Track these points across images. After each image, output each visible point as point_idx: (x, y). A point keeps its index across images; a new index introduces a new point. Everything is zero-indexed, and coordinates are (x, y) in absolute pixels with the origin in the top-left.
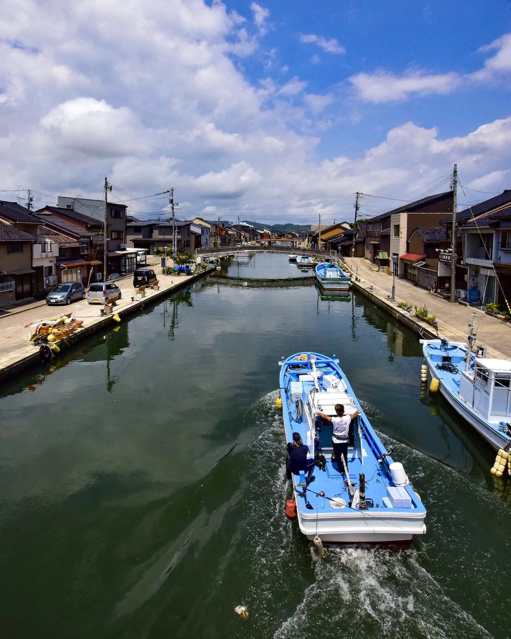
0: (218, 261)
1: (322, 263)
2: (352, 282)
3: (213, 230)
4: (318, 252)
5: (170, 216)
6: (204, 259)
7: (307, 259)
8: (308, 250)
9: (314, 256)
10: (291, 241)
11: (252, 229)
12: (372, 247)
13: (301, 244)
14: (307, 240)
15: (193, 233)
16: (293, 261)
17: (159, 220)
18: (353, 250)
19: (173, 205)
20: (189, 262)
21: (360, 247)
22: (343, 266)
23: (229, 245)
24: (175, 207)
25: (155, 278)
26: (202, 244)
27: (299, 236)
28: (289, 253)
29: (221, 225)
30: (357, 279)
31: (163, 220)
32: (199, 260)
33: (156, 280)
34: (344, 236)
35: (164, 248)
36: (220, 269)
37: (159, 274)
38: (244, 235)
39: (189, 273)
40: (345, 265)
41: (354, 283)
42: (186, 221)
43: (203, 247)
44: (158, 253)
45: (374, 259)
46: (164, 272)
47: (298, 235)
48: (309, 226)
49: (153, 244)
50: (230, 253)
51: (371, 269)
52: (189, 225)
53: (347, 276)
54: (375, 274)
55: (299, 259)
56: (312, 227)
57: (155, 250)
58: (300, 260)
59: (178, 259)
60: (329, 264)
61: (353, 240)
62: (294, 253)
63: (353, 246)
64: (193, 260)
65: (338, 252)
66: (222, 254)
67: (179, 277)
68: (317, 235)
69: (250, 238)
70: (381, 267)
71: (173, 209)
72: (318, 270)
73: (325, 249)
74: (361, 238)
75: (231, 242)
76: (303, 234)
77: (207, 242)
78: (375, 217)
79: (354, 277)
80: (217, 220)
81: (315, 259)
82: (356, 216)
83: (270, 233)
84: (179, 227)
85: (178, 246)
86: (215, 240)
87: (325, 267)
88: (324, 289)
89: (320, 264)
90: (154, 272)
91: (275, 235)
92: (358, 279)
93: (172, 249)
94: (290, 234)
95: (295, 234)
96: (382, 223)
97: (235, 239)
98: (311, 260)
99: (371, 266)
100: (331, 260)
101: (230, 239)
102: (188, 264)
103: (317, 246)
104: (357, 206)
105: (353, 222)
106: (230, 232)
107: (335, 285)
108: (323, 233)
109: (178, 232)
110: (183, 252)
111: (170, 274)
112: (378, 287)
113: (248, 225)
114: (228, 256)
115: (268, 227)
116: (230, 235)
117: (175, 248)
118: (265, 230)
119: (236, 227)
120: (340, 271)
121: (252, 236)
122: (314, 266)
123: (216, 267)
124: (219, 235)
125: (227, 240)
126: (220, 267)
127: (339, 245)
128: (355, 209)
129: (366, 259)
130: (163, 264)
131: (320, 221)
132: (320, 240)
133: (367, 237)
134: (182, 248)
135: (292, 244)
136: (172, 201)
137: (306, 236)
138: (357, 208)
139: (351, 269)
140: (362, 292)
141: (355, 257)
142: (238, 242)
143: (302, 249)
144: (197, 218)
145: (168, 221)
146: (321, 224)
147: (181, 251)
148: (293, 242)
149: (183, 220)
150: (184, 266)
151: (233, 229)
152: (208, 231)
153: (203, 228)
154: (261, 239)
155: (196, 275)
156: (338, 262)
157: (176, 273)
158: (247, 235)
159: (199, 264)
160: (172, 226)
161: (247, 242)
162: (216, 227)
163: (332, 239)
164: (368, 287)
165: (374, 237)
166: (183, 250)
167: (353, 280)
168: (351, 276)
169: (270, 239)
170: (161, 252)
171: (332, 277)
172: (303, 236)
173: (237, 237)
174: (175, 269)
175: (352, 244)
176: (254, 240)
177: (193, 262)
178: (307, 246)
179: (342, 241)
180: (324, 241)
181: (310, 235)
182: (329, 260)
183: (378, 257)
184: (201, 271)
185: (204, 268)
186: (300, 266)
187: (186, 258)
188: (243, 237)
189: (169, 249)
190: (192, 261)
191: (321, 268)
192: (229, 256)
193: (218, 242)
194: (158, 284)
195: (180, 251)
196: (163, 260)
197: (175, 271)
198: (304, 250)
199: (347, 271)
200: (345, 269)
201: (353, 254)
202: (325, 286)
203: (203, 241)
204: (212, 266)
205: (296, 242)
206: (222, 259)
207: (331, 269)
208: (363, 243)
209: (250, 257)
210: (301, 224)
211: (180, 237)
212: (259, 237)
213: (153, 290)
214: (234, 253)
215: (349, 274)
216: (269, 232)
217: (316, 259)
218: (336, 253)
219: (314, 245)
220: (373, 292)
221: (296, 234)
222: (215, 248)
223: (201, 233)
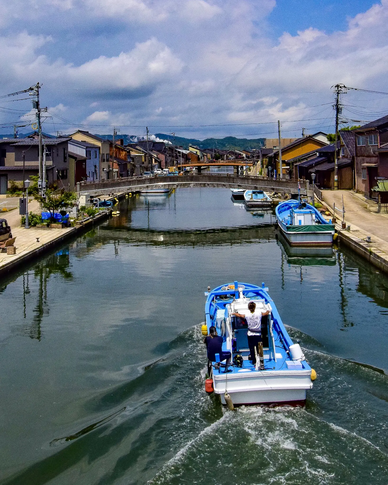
0: (114, 202)
1: (286, 202)
2: (336, 231)
3: (105, 150)
4: (279, 183)
5: (35, 128)
6: (91, 200)
7: (262, 195)
8: (261, 180)
9: (273, 189)
10: (234, 166)
11: (169, 148)
12: (365, 172)
13: (250, 170)
14: (259, 163)
15: (72, 156)
16: (239, 198)
17: (15, 136)
18: (336, 178)
19: (39, 111)
20: (66, 205)
21: (347, 173)
22: (320, 204)
23: (132, 175)
24: (42, 114)
25: (8, 234)
26: (87, 173)
27: (246, 157)
28: (231, 186)
29: (119, 143)
30: (344, 226)
31: (22, 136)
32: (82, 201)
33: (11, 236)
34: (320, 157)
35: (24, 183)
36: (118, 215)
37: (15, 226)
38: (157, 158)
39: (66, 224)
40: (323, 203)
41: (340, 233)
42: (61, 137)
43: (90, 179)
44: (14, 190)
45: (371, 191)
46: (23, 223)
47: (244, 155)
48: (263, 141)
49: (6, 176)
50: (135, 188)
51: (366, 208)
52: (66, 143)
53: (327, 221)
54: (372, 217)
55: (248, 196)
56: (267, 143)
57: (9, 186)
58: (250, 197)
59: (47, 201)
60: (298, 202)
61: (334, 161)
62: (239, 186)
63: (336, 171)
64: (73, 202)
65: (311, 183)
66: (120, 191)
67: (49, 231)
68: (276, 155)
69: (166, 162)
70: (382, 205)
71: (39, 116)
72: (280, 213)
73: (291, 178)
74: (347, 157)
75: (136, 169)
76: (254, 152)
77: (96, 171)
78: (367, 123)
79: (339, 222)
80: (112, 134)
81: (274, 195)
82: (337, 123)
83: (199, 153)
84: (50, 147)
85: (47, 178)
86: (109, 167)
87: (290, 207)
88: (290, 243)
89: (282, 202)
90: (6, 224)
91: (207, 156)
92: (347, 227)
93: (37, 184)
94: (233, 153)
95: (240, 154)
96: (380, 133)
97: (143, 165)
98: (268, 196)
99: (367, 204)
100: (301, 195)
101: (134, 165)
102: (64, 209)
103: (277, 172)
104: (337, 106)
105: (333, 133)
106: (133, 154)
107: (308, 237)
108: (285, 151)
109: (47, 155)
110: (55, 188)
111: (35, 225)
112: (379, 239)
113: (161, 141)
114: (130, 194)
115: (195, 143)
116: (133, 158)
117: (42, 182)
118: (191, 149)
119: (142, 143)
120: (316, 213)
121: (169, 159)
122: (272, 206)
123: (112, 211)
124: (116, 158)
125: (129, 167)
126: (118, 212)
127: (311, 170)
128: (335, 112)
129: (358, 192)
130: (23, 210)
131: (279, 132)
132: (281, 162)
133: (356, 156)
134: (54, 182)
135: (236, 170)
136: (37, 105)
137: (258, 157)
138: (338, 110)
139: (334, 209)
140: (353, 247)
141: (338, 189)
142: (147, 169)
143: (252, 179)
144: (79, 131)
145: (31, 136)
146: (283, 137)
147: (53, 187)
148: (238, 166)
149: (55, 135)
150: (58, 211)
151: (138, 148)
152: (98, 153)
153: (89, 148)
154: (184, 164)
155: (78, 226)
156: (312, 198)
157: (45, 223)
158: (162, 157)
159: (83, 208)
160: (38, 146)
161: (162, 169)
162: (111, 145)
163: (299, 161)
164: (363, 240)
165: (368, 156)
166: (55, 185)
167: (338, 227)
168: (334, 221)
169: (201, 162)
170: (20, 190)
171: (303, 224)
172: (254, 157)
173: (145, 161)
174: (43, 218)
175: (333, 169)
176: (173, 165)
177: (72, 205)
178: (261, 173)
179: (317, 164)
180: (288, 164)
181: (264, 156)
182: (297, 195)
183: (377, 189)
184: (86, 219)
185: (91, 214)
186: (250, 207)
187: (61, 198)
188: (156, 161)
189: (32, 184)
190: (71, 203)
191: (285, 210)
192: (132, 192)
193: (115, 170)
194: (15, 244)
195: (51, 187)
196: (23, 203)
197: (42, 221)
198: (256, 180)
199: (327, 213)
200: (324, 210)
201: (336, 184)
202: (293, 240)
203: (90, 169)
204: (104, 210)
205: (242, 167)
206: (121, 198)
207: (302, 210)
208: (351, 165)
209: (168, 193)
210: (249, 138)
211: (50, 163)
212: (181, 160)
213: (5, 255)
214: (140, 188)
215: (331, 218)
216: (198, 151)
217: (276, 193)
218: (308, 184)
219: (272, 171)
220: (371, 246)
221: (242, 153)
222: (110, 180)
223: (85, 156)
